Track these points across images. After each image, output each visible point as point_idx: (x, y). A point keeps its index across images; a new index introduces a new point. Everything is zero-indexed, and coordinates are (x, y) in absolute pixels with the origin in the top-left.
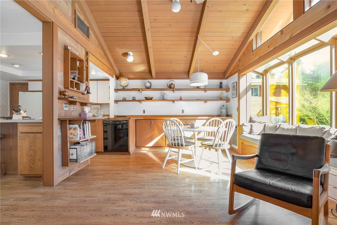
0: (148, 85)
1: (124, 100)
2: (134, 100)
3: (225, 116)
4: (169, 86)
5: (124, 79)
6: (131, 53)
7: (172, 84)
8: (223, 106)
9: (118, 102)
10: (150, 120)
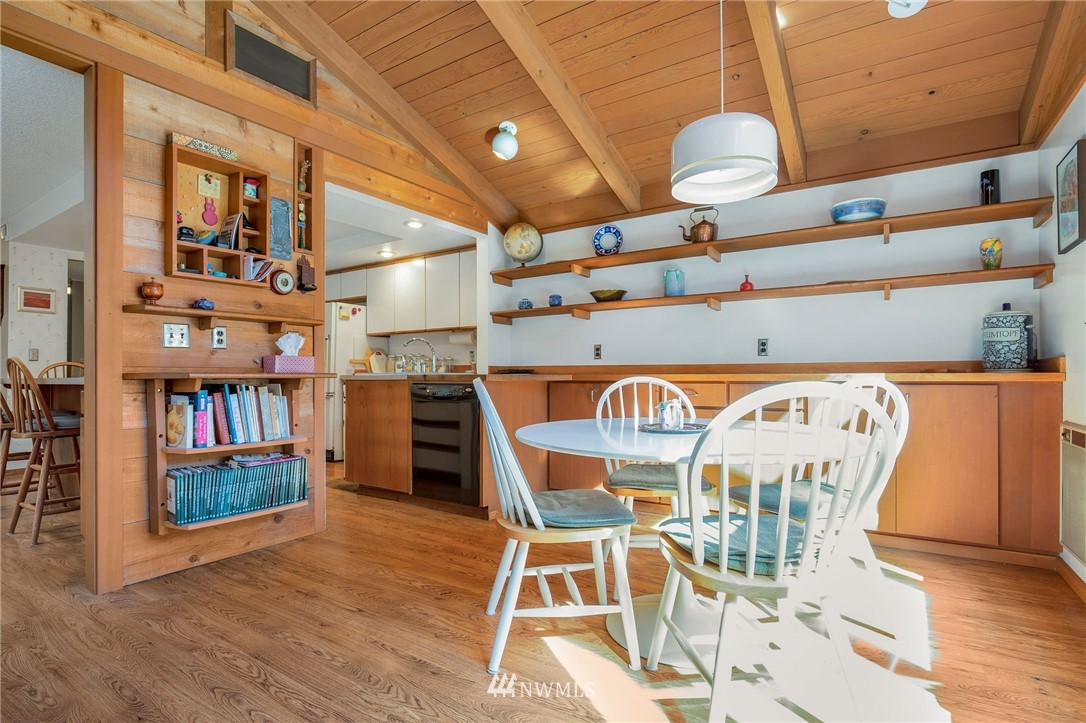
0: (608, 241)
1: (527, 310)
2: (556, 306)
3: (1020, 369)
4: (688, 234)
5: (519, 230)
6: (511, 127)
7: (704, 222)
8: (1006, 307)
9: (514, 320)
10: (598, 385)
